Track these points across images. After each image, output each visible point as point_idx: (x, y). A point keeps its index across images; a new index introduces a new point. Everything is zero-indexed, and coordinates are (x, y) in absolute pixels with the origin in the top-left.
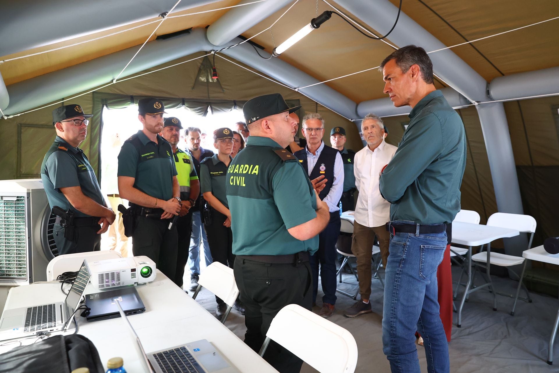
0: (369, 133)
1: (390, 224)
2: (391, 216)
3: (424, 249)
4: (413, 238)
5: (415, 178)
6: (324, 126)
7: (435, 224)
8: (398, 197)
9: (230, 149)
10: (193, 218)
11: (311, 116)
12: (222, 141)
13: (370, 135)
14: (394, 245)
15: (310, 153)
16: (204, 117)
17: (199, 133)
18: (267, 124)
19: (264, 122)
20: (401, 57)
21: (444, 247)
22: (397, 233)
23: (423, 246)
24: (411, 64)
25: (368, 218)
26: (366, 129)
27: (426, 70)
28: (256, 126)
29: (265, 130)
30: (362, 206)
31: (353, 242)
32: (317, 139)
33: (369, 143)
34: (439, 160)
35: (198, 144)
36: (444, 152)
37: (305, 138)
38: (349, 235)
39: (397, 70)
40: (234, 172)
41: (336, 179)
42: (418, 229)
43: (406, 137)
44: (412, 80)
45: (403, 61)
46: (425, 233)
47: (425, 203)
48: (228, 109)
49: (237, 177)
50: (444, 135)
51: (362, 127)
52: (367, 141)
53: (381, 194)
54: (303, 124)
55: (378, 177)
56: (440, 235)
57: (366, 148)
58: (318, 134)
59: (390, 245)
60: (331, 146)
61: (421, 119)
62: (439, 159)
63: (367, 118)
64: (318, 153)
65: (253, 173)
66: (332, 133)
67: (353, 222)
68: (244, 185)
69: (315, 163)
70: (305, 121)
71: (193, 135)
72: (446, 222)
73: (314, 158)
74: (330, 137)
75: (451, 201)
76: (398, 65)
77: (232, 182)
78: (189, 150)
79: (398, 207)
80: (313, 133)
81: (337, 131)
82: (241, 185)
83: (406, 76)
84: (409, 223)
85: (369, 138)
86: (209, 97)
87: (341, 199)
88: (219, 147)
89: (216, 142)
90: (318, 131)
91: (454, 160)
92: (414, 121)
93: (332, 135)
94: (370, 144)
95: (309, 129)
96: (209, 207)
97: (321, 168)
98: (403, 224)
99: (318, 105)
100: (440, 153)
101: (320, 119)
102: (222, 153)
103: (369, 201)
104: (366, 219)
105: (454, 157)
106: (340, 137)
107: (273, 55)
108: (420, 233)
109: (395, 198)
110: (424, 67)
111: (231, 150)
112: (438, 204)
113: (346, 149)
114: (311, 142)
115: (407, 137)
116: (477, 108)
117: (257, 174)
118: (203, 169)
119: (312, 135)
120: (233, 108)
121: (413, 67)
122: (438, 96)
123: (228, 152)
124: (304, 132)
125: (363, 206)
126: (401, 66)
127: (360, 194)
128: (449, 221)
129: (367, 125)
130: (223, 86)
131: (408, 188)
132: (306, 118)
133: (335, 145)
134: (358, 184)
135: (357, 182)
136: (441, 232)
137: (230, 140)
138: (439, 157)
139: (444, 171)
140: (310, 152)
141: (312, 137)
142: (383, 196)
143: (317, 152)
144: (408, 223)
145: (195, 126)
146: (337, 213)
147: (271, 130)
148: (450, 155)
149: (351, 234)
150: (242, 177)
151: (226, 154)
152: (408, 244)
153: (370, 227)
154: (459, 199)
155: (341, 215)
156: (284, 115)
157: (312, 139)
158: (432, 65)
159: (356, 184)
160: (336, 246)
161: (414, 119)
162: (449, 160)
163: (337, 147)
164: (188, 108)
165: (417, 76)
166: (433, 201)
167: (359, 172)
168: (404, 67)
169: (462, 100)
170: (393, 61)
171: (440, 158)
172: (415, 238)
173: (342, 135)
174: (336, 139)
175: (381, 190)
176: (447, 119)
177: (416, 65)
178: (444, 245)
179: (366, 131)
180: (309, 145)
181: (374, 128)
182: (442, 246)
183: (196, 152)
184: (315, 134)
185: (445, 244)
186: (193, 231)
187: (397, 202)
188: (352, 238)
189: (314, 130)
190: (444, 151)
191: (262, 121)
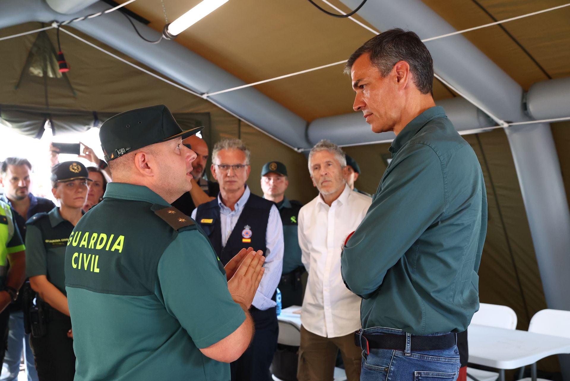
0: (322, 176)
1: (361, 333)
2: (363, 319)
3: (420, 378)
4: (401, 358)
5: (401, 255)
6: (250, 161)
7: (438, 333)
8: (372, 288)
9: (82, 198)
10: (10, 324)
11: (227, 144)
12: (67, 185)
13: (325, 179)
14: (369, 371)
15: (225, 207)
16: (37, 139)
17: (27, 167)
18: (144, 161)
19: (139, 157)
20: (378, 49)
21: (455, 374)
22: (373, 350)
23: (418, 373)
24: (394, 60)
25: (325, 321)
26: (317, 168)
27: (421, 70)
28: (124, 164)
29: (141, 171)
30: (314, 301)
31: (300, 363)
32: (236, 183)
33: (322, 191)
34: (440, 225)
35: (25, 188)
36: (447, 211)
37: (217, 180)
38: (293, 350)
39: (374, 71)
40: (81, 246)
41: (269, 252)
42: (408, 343)
43: (384, 185)
44: (397, 86)
45: (381, 57)
46: (420, 350)
47: (419, 298)
48: (83, 127)
49: (85, 255)
50: (446, 182)
51: (310, 165)
52: (320, 189)
53: (345, 282)
54: (214, 158)
55: (340, 251)
56: (446, 353)
57: (318, 199)
58: (238, 174)
59: (362, 370)
60: (263, 193)
61: (408, 155)
62: (440, 223)
63: (318, 149)
64: (240, 207)
65: (113, 250)
66: (264, 172)
67: (300, 327)
68: (97, 270)
69: (234, 225)
70: (217, 153)
71: (15, 171)
72: (455, 330)
73: (233, 215)
74: (260, 178)
75: (462, 293)
76: (373, 63)
77: (75, 264)
78: (8, 199)
79: (374, 305)
80: (229, 172)
81: (273, 169)
82: (92, 270)
83: (387, 80)
84: (394, 333)
85: (322, 184)
86: (47, 104)
87: (279, 286)
88: (62, 196)
89: (56, 186)
90: (238, 171)
91: (466, 225)
92: (399, 156)
93: (265, 175)
94: (324, 193)
95: (224, 166)
96: (42, 303)
97: (244, 233)
98: (382, 334)
99: (242, 123)
100: (442, 212)
101: (243, 149)
102: (66, 205)
103: (324, 292)
104: (322, 323)
105: (464, 219)
106: (278, 179)
107: (164, 36)
108: (412, 350)
109: (367, 289)
110: (417, 64)
111: (84, 201)
112: (441, 298)
113: (288, 199)
114: (226, 188)
115: (387, 184)
116: (507, 132)
117: (120, 251)
118: (32, 234)
119: (229, 177)
120: (92, 124)
121: (399, 65)
122: (437, 116)
123: (78, 203)
124: (215, 170)
125: (316, 301)
126: (378, 65)
127: (310, 278)
128: (461, 329)
129: (317, 162)
130: (74, 86)
131: (389, 271)
132: (219, 146)
133: (270, 193)
134: (306, 260)
135: (304, 256)
136: (449, 347)
137: (83, 183)
138: (439, 220)
139: (448, 243)
140: (225, 205)
141: (227, 179)
142: (347, 286)
143: (238, 205)
144: (391, 331)
145: (20, 156)
146: (272, 312)
147: (151, 170)
148: (458, 216)
149: (296, 349)
150: (93, 256)
151: (74, 208)
152: (392, 369)
153: (330, 336)
154: (476, 290)
155: (279, 314)
156: (174, 144)
157: (228, 183)
158: (432, 60)
159: (304, 261)
160: (271, 369)
161: (398, 154)
162: (458, 225)
163: (274, 195)
164: (7, 123)
165: (405, 80)
166: (433, 295)
167: (307, 241)
168: (384, 66)
169: (482, 119)
170: (365, 57)
171: (442, 221)
172: (404, 358)
173: (280, 176)
174: (271, 182)
175: (344, 275)
176: (451, 156)
177: (404, 62)
178: (454, 371)
179: (316, 171)
180: (223, 193)
181: (331, 166)
182: (450, 372)
183: (20, 202)
184: (232, 175)
185: (457, 368)
186: (8, 348)
187: (372, 296)
188: (298, 356)
189: (231, 167)
190: (448, 208)
191: (136, 154)
